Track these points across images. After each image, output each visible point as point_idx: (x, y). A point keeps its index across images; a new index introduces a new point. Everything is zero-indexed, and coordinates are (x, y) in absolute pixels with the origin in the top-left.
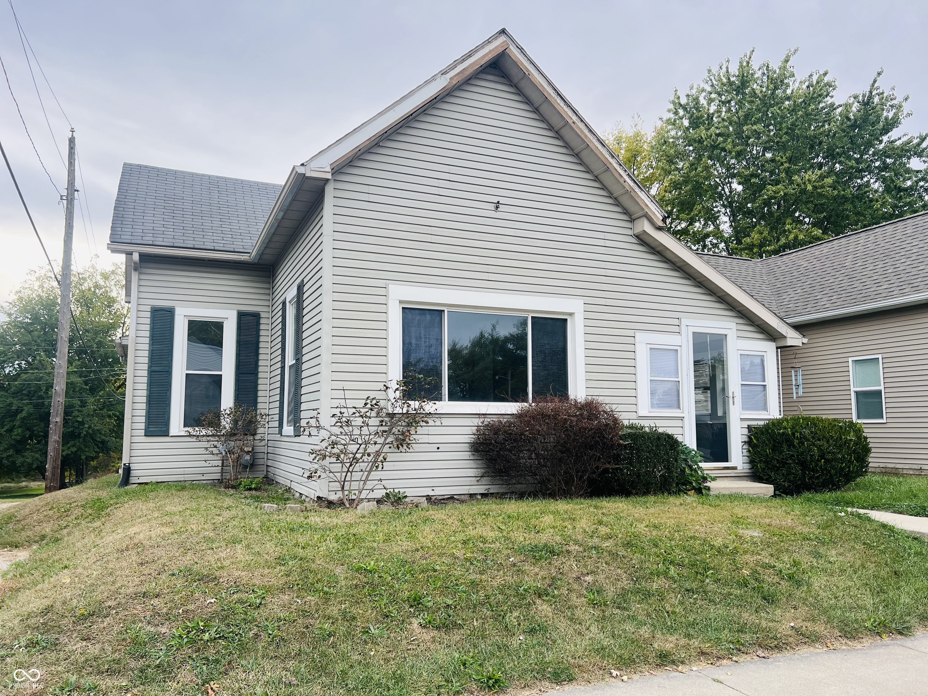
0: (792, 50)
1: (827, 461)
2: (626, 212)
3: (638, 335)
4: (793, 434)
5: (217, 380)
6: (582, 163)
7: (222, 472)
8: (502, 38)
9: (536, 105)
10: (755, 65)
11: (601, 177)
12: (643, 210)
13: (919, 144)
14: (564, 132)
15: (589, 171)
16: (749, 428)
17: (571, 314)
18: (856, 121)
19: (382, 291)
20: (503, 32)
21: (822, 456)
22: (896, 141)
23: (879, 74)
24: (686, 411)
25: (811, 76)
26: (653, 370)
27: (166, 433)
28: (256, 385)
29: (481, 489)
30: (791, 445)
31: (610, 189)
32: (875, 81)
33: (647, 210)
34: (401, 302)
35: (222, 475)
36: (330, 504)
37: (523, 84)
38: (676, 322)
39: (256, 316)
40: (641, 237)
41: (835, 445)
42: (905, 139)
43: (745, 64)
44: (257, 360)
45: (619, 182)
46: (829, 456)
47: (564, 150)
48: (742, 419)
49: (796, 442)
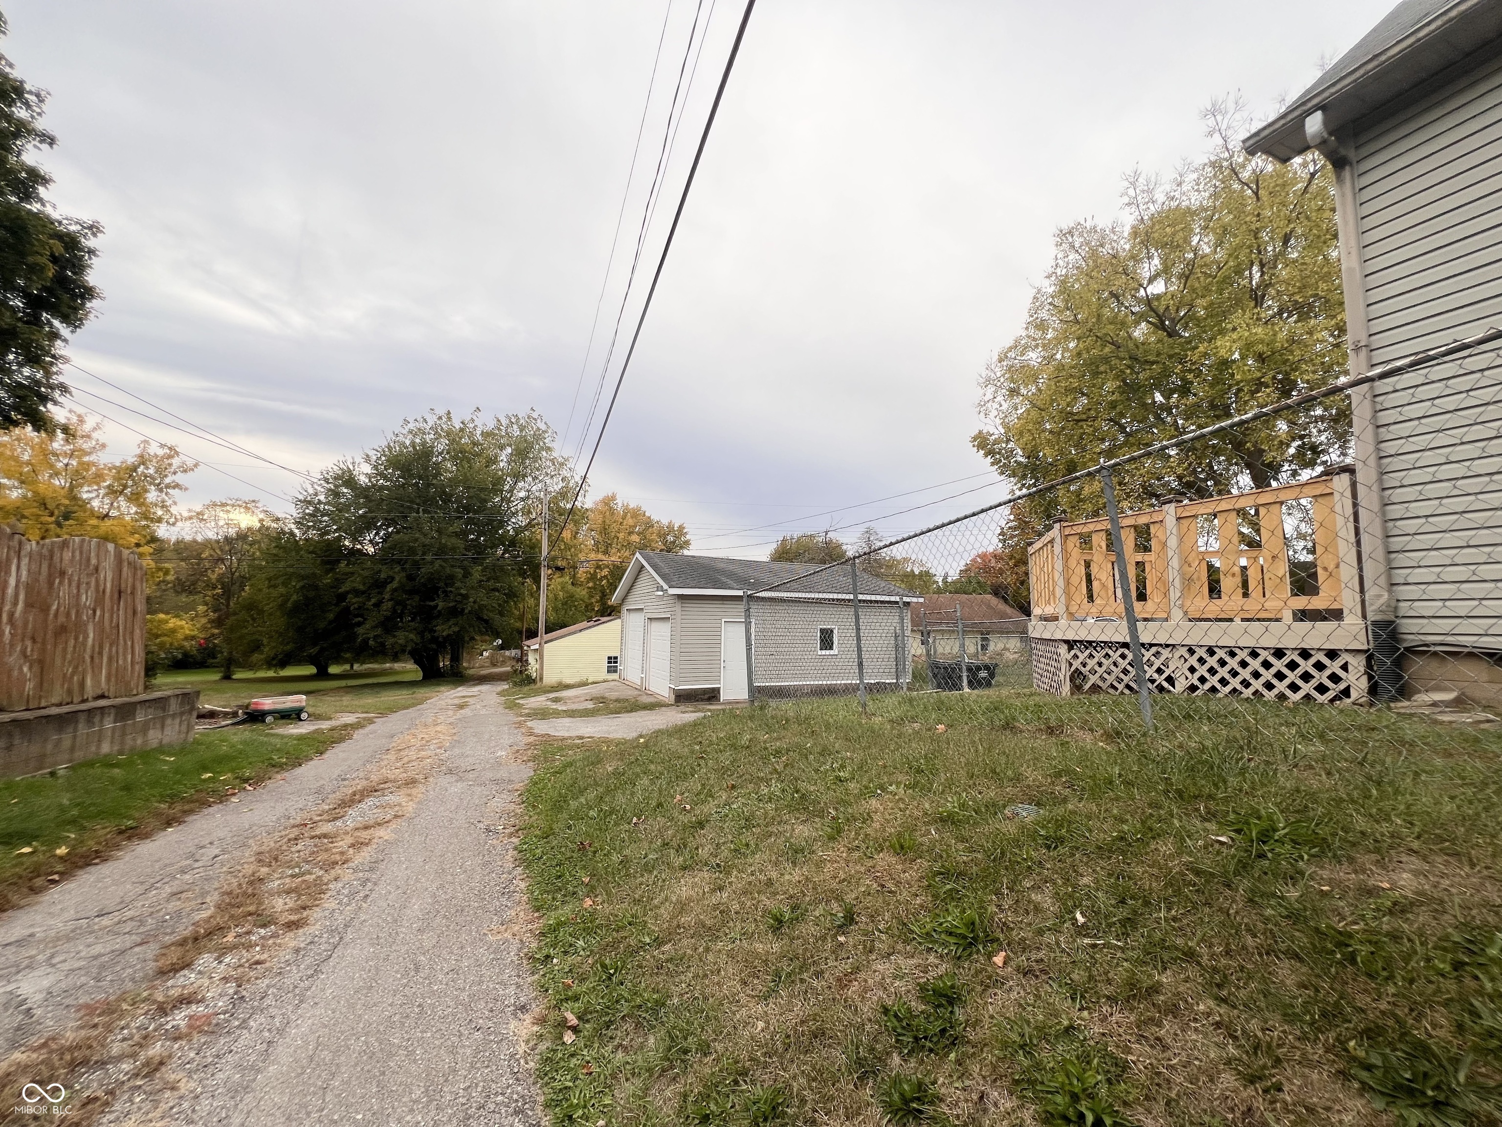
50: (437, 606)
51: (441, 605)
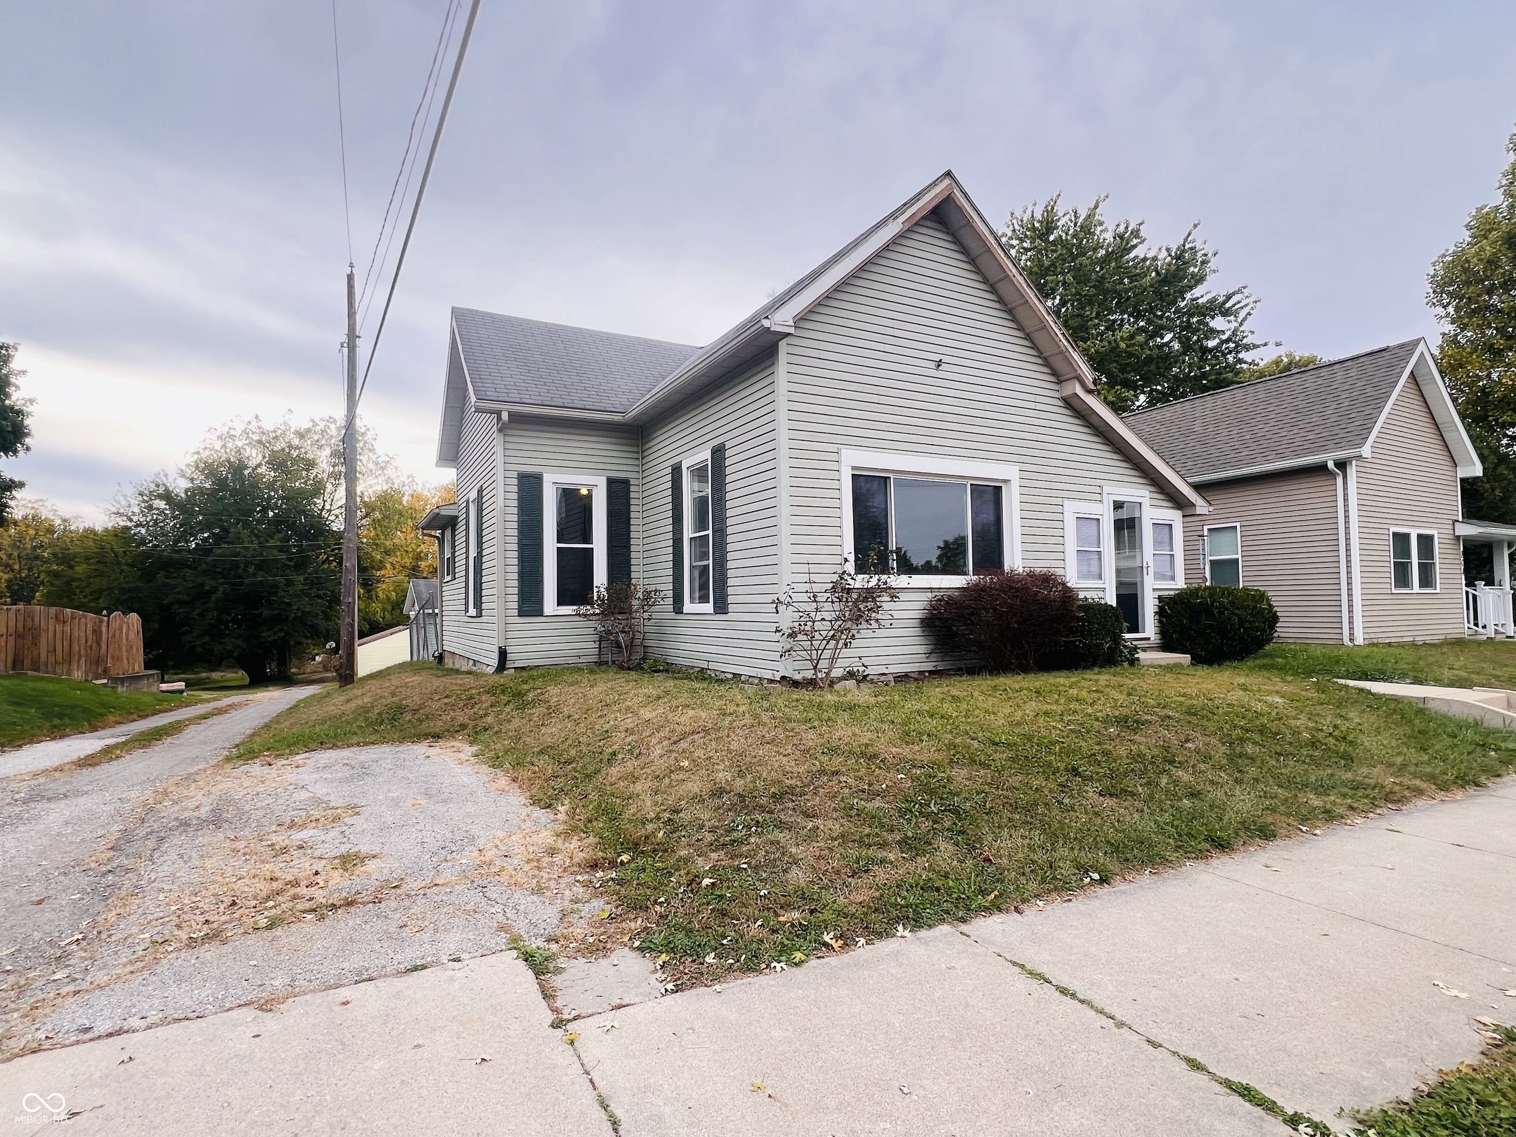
0: (1102, 196)
1: (1245, 630)
2: (1054, 373)
3: (1066, 503)
4: (1212, 604)
5: (588, 555)
6: (1014, 320)
7: (599, 654)
8: (947, 181)
9: (974, 255)
10: (1060, 210)
11: (1033, 336)
12: (1076, 371)
13: (1224, 303)
14: (1000, 287)
15: (1020, 328)
16: (1160, 598)
17: (1006, 481)
18: (1166, 277)
19: (834, 457)
20: (949, 174)
21: (1241, 625)
22: (1198, 298)
23: (1195, 226)
24: (1107, 582)
25: (1118, 225)
26: (1080, 539)
27: (540, 613)
28: (629, 559)
29: (928, 666)
30: (1210, 614)
31: (1040, 348)
32: (1189, 234)
33: (1079, 372)
34: (854, 468)
35: (600, 658)
36: (796, 684)
37: (964, 233)
38: (1098, 490)
39: (626, 483)
40: (1070, 400)
41: (1251, 614)
42: (1209, 297)
43: (1049, 208)
44: (629, 531)
45: (1055, 341)
46: (1248, 625)
47: (997, 306)
48: (1154, 590)
49: (1215, 611)
50: (261, 614)
51: (266, 612)
